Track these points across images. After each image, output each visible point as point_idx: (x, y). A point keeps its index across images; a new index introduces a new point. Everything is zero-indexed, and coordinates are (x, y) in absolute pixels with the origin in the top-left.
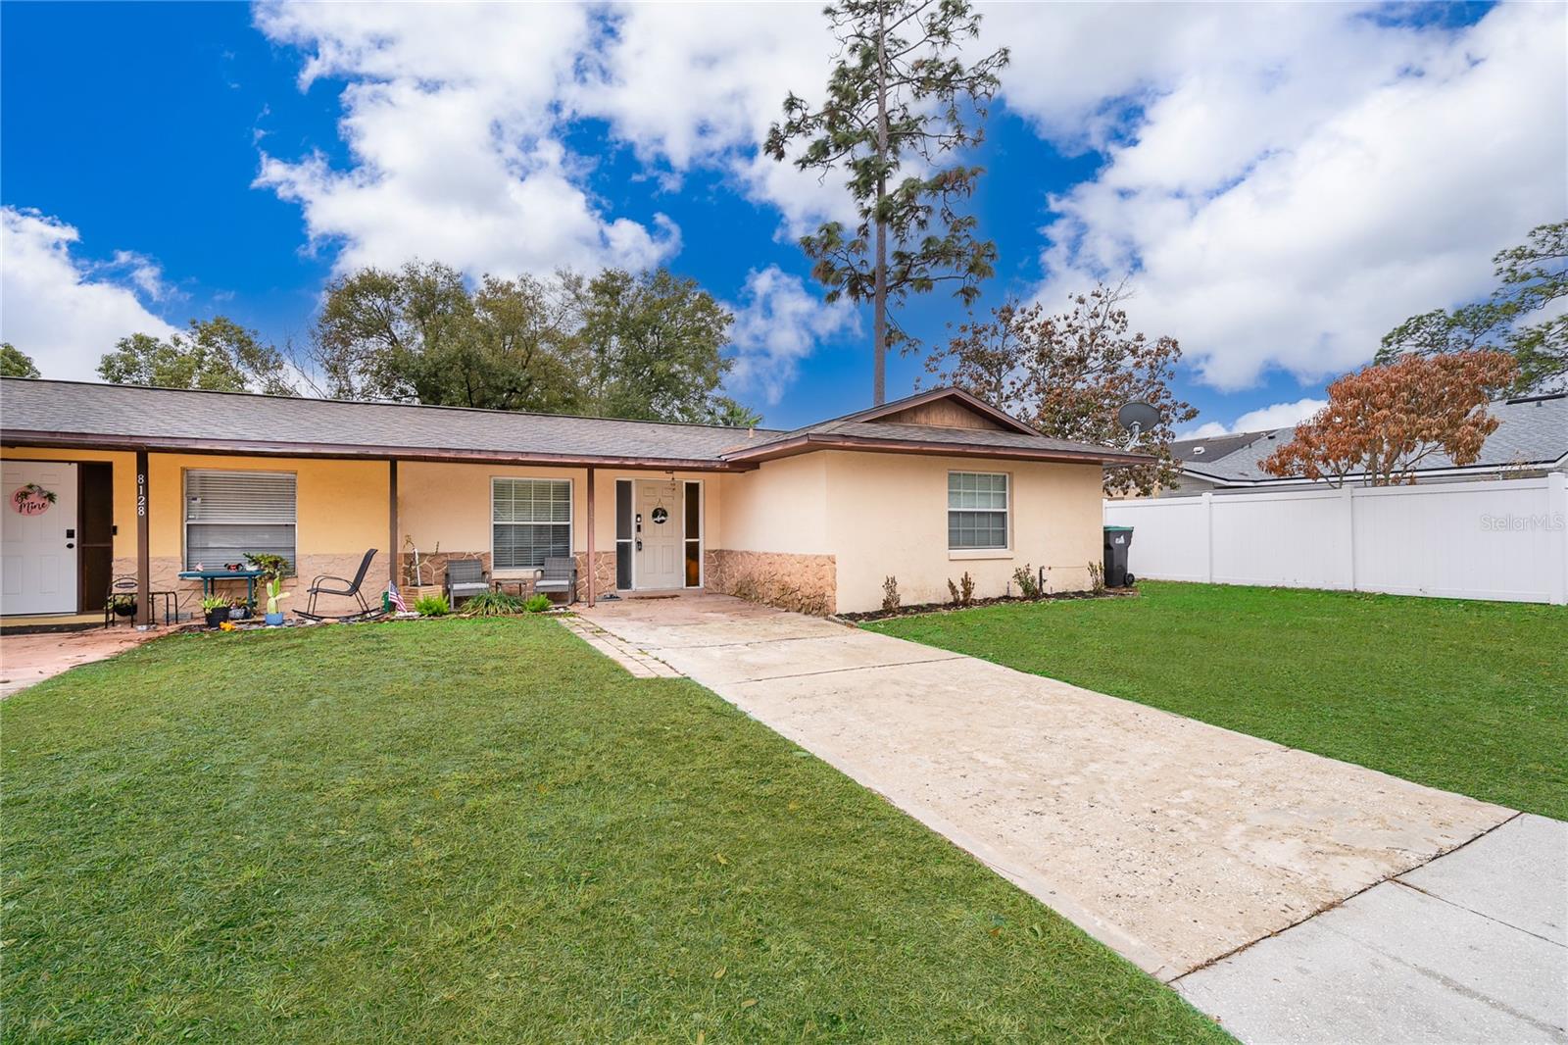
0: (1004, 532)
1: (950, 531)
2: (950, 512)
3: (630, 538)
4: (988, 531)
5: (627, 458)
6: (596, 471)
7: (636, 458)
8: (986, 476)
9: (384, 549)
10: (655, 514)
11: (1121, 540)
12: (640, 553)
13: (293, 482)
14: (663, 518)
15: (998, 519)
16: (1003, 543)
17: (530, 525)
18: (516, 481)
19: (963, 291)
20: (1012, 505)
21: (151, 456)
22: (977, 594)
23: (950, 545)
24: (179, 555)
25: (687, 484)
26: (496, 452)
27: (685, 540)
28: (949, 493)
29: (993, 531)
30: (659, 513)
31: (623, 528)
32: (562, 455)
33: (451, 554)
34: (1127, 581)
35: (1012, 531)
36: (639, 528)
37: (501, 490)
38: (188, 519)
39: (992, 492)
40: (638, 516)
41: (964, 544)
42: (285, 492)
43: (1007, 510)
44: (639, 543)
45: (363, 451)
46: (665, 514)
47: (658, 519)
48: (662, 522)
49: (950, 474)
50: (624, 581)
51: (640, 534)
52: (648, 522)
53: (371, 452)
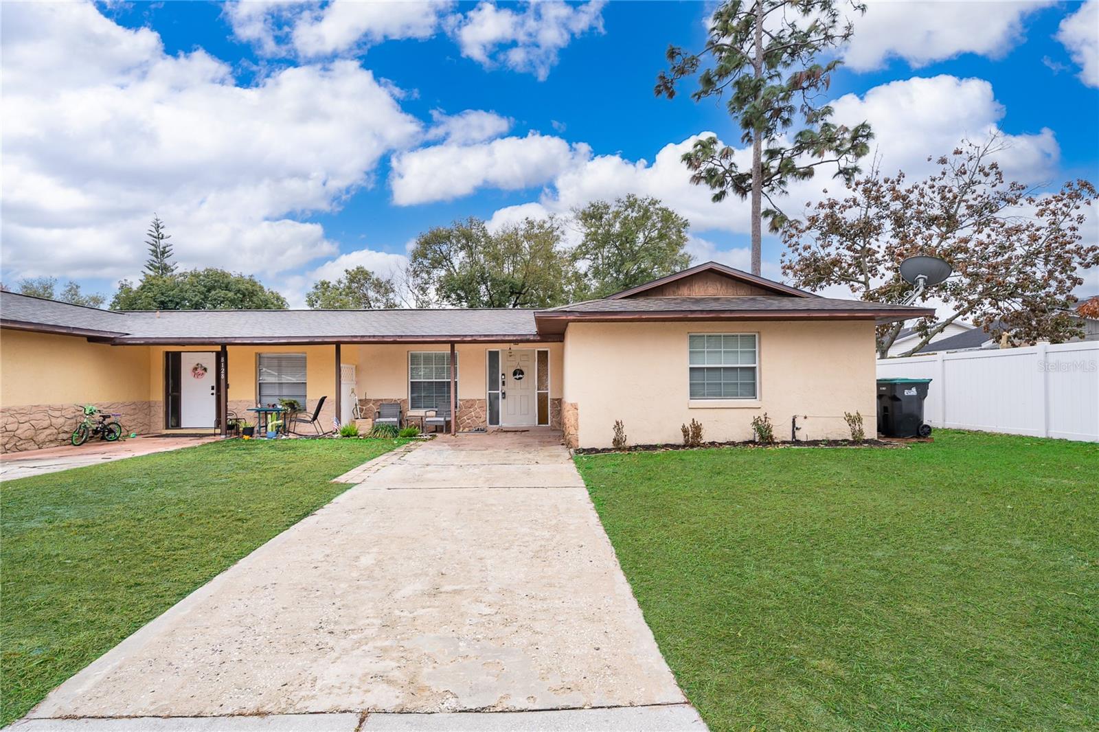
0: (754, 385)
1: (691, 384)
2: (691, 368)
3: (498, 390)
4: (737, 383)
5: (466, 336)
6: (456, 346)
7: (472, 336)
8: (733, 336)
9: (332, 397)
10: (515, 374)
11: (914, 392)
12: (505, 401)
13: (305, 358)
14: (521, 376)
15: (750, 373)
16: (753, 394)
17: (433, 382)
18: (435, 354)
19: (840, 172)
20: (760, 361)
21: (228, 347)
22: (706, 437)
23: (691, 395)
24: (254, 399)
25: (538, 351)
26: (383, 336)
27: (536, 392)
28: (690, 352)
29: (741, 384)
30: (518, 373)
31: (493, 383)
32: (423, 336)
33: (385, 400)
34: (921, 432)
35: (761, 383)
36: (503, 383)
37: (414, 359)
38: (260, 380)
39: (739, 350)
40: (503, 374)
41: (708, 395)
42: (300, 364)
43: (756, 365)
44: (504, 394)
45: (311, 340)
46: (522, 373)
47: (517, 377)
48: (520, 378)
49: (690, 336)
50: (494, 419)
51: (505, 388)
52: (510, 379)
53: (316, 340)
